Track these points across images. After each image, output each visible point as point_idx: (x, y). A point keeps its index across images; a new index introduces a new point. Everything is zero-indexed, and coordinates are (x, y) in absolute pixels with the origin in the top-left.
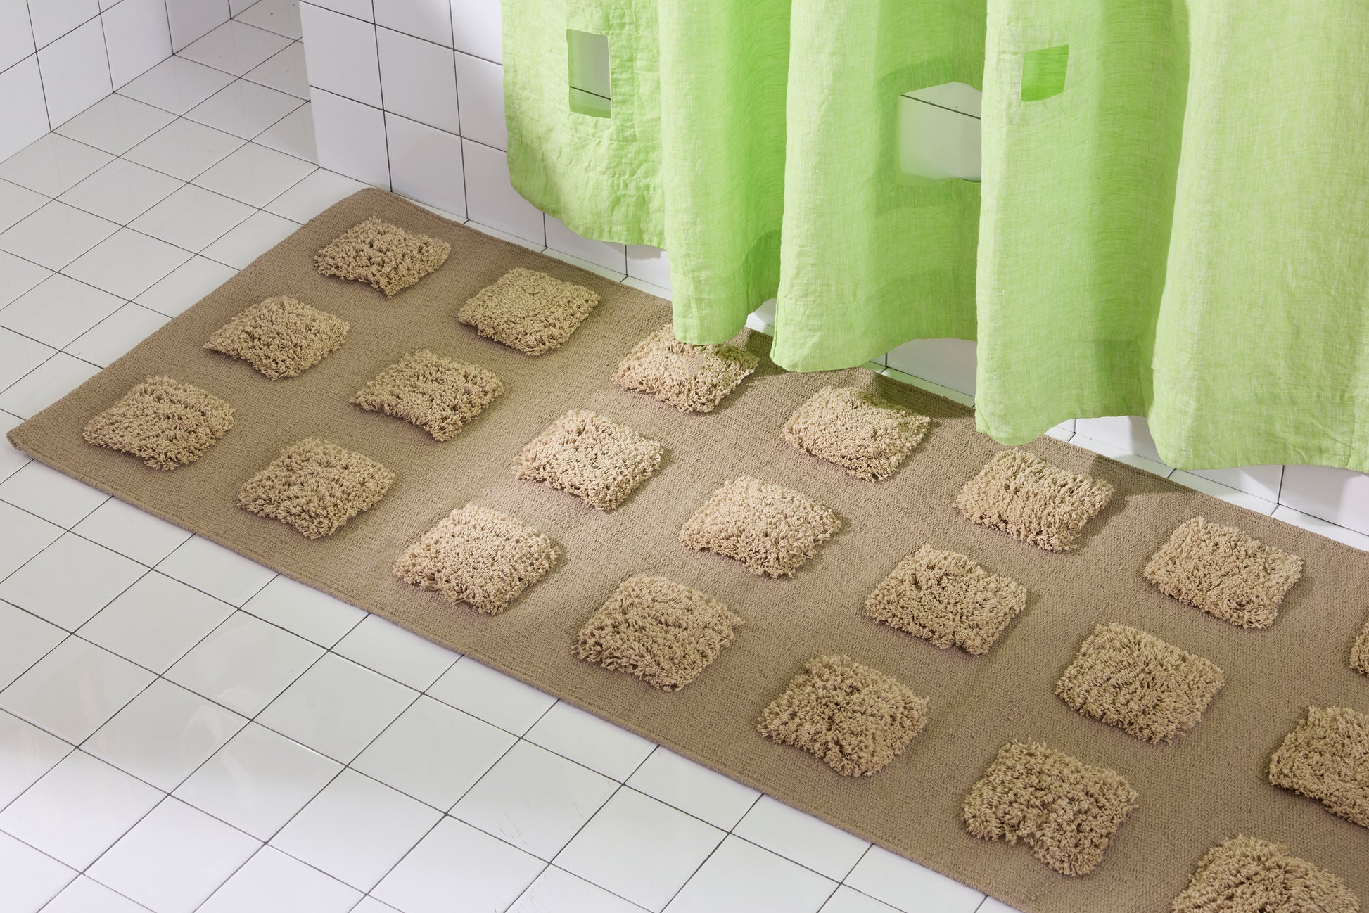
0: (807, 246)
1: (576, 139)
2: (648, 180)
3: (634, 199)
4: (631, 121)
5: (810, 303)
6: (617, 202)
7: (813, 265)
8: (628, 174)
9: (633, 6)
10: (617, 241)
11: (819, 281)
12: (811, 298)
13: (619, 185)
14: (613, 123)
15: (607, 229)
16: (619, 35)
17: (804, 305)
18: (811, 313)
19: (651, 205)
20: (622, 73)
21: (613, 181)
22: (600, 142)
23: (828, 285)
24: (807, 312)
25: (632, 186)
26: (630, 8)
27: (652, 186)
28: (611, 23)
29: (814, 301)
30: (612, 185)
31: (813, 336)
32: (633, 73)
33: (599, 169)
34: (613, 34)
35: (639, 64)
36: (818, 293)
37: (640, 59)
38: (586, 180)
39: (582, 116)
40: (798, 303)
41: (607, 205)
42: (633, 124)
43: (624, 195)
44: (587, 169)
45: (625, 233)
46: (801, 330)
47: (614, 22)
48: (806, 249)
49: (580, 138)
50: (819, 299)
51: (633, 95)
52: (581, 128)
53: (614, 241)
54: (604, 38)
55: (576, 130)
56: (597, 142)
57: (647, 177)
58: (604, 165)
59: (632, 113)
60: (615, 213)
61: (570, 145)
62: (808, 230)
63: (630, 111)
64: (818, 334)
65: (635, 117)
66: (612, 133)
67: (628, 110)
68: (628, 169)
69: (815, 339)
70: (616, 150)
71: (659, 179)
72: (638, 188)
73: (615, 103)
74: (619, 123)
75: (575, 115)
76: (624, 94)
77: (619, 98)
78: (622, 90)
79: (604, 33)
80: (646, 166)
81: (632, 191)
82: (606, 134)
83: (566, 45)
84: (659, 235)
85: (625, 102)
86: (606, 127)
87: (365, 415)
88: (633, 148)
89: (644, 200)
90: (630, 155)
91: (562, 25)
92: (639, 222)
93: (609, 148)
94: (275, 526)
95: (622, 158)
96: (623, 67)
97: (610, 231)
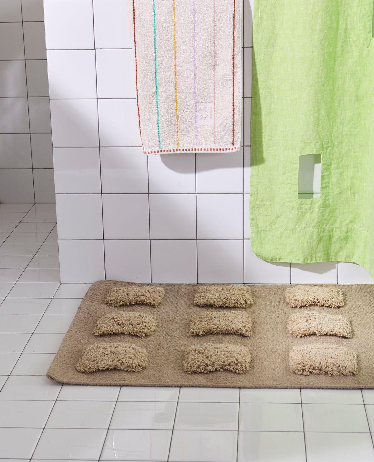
1: (300, 213)
2: (333, 226)
3: (326, 237)
4: (328, 196)
6: (320, 240)
8: (325, 225)
9: (332, 138)
10: (319, 261)
13: (321, 231)
14: (321, 199)
15: (314, 256)
16: (326, 152)
19: (333, 240)
20: (325, 172)
21: (319, 230)
22: (313, 211)
25: (326, 230)
26: (331, 138)
27: (335, 229)
28: (323, 147)
30: (318, 232)
32: (330, 171)
33: (312, 225)
34: (324, 153)
35: (333, 166)
37: (334, 164)
38: (304, 233)
39: (304, 200)
41: (316, 243)
42: (329, 198)
43: (323, 236)
44: (305, 228)
45: (323, 256)
47: (325, 146)
49: (302, 212)
51: (330, 183)
52: (304, 206)
53: (317, 262)
54: (320, 155)
55: (301, 208)
56: (311, 211)
57: (332, 225)
58: (315, 222)
59: (329, 193)
60: (319, 246)
61: (296, 217)
63: (328, 192)
65: (330, 194)
66: (320, 204)
67: (327, 191)
68: (326, 222)
70: (322, 212)
71: (337, 225)
72: (329, 231)
73: (322, 188)
74: (323, 198)
75: (301, 200)
76: (326, 183)
77: (324, 185)
78: (325, 181)
79: (320, 153)
80: (332, 219)
81: (326, 233)
82: (317, 205)
83: (298, 165)
84: (336, 254)
85: (326, 187)
86: (317, 202)
87: (202, 338)
88: (328, 210)
89: (330, 238)
90: (327, 214)
91: (295, 156)
92: (328, 249)
93: (318, 213)
94: (218, 373)
95: (323, 216)
96: (327, 169)
97: (315, 257)
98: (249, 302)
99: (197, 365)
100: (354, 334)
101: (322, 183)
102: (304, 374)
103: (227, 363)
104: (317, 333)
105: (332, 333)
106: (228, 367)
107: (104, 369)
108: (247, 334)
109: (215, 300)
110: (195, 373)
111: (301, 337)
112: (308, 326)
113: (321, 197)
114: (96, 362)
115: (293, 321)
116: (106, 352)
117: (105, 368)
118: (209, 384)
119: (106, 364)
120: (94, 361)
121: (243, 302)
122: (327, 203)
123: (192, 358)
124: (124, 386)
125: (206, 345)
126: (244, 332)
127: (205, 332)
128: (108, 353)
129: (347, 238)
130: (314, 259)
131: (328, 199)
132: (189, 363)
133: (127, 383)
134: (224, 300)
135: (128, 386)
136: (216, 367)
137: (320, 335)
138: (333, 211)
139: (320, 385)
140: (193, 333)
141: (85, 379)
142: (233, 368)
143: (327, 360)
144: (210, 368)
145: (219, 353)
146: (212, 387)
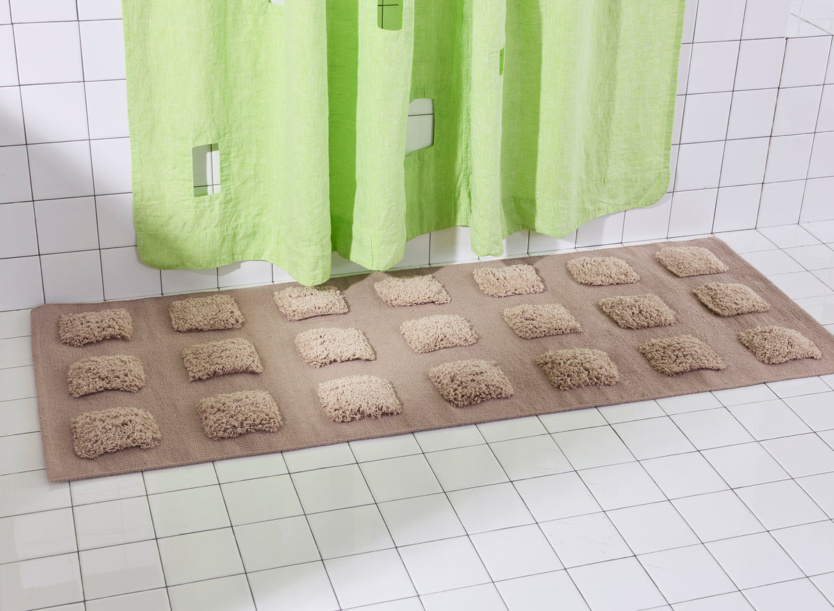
1: (198, 212)
3: (230, 236)
4: (229, 190)
6: (223, 241)
8: (228, 222)
9: (229, 122)
13: (224, 230)
14: (221, 194)
16: (223, 141)
19: (238, 237)
20: (224, 163)
21: (221, 229)
22: (213, 209)
25: (230, 229)
26: (229, 125)
27: (240, 225)
28: (220, 134)
30: (221, 231)
32: (230, 161)
33: (213, 225)
34: (221, 141)
35: (232, 155)
37: (233, 152)
38: (205, 234)
39: (202, 197)
41: (219, 244)
43: (226, 236)
44: (205, 229)
45: (228, 257)
47: (222, 134)
51: (230, 174)
52: (202, 204)
55: (198, 206)
56: (210, 209)
57: (236, 221)
58: (217, 221)
59: (230, 185)
60: (223, 247)
61: (194, 217)
65: (231, 187)
66: (221, 200)
67: (228, 184)
68: (229, 219)
70: (224, 209)
71: (242, 220)
72: (233, 229)
73: (222, 181)
74: (224, 192)
75: (198, 198)
76: (226, 175)
77: (224, 178)
78: (225, 173)
79: (217, 142)
80: (235, 214)
81: (230, 232)
82: (217, 202)
83: (191, 158)
84: (243, 253)
85: (226, 180)
86: (217, 198)
87: (207, 383)
88: (230, 205)
89: (235, 235)
90: (229, 210)
91: (188, 148)
92: (233, 249)
93: (220, 210)
94: (251, 436)
95: (226, 213)
96: (225, 158)
97: (220, 260)
98: (240, 321)
99: (223, 429)
100: (375, 353)
101: (221, 177)
102: (346, 421)
103: (258, 421)
104: (338, 360)
105: (354, 357)
106: (260, 426)
107: (113, 451)
108: (258, 371)
109: (201, 323)
110: (222, 438)
111: (321, 366)
112: (326, 353)
113: (221, 191)
114: (99, 442)
115: (303, 344)
116: (107, 427)
117: (115, 450)
118: (246, 453)
119: (114, 445)
120: (97, 441)
121: (234, 322)
122: (229, 197)
123: (213, 420)
124: (146, 470)
125: (222, 397)
126: (254, 369)
127: (208, 374)
128: (111, 427)
129: (254, 234)
130: (218, 263)
131: (230, 193)
132: (211, 427)
133: (149, 466)
134: (212, 322)
135: (151, 470)
136: (246, 428)
137: (342, 362)
138: (236, 205)
139: (368, 435)
140: (194, 377)
141: (94, 467)
142: (266, 427)
143: (366, 400)
144: (239, 430)
145: (243, 408)
146: (250, 456)
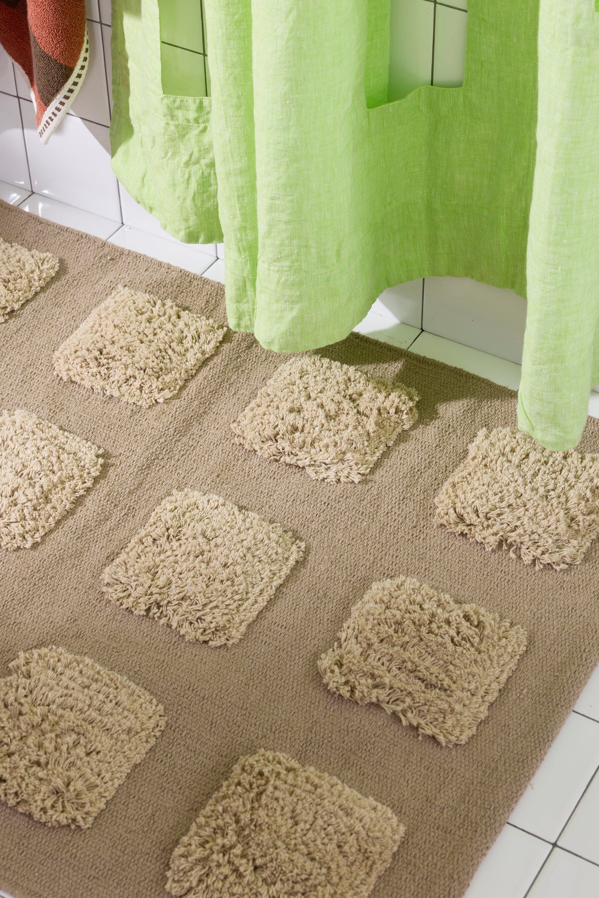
0: (279, 198)
5: (285, 269)
7: (287, 223)
11: (295, 242)
12: (287, 263)
17: (278, 271)
18: (287, 280)
23: (306, 246)
24: (283, 279)
29: (290, 267)
31: (292, 309)
33: (204, 162)
36: (294, 257)
40: (272, 268)
44: (187, 164)
46: (278, 301)
48: (278, 202)
50: (296, 264)
62: (278, 179)
64: (297, 307)
69: (294, 313)
